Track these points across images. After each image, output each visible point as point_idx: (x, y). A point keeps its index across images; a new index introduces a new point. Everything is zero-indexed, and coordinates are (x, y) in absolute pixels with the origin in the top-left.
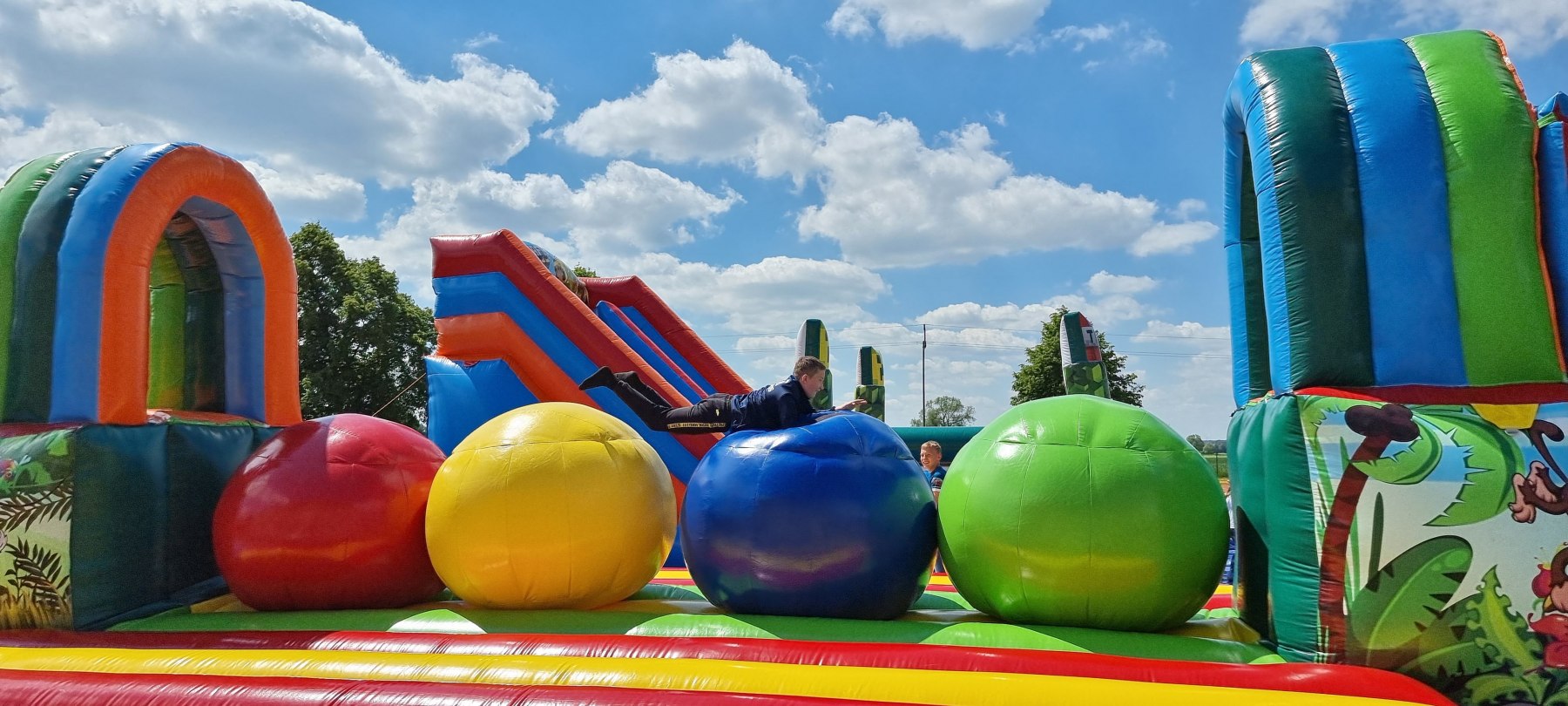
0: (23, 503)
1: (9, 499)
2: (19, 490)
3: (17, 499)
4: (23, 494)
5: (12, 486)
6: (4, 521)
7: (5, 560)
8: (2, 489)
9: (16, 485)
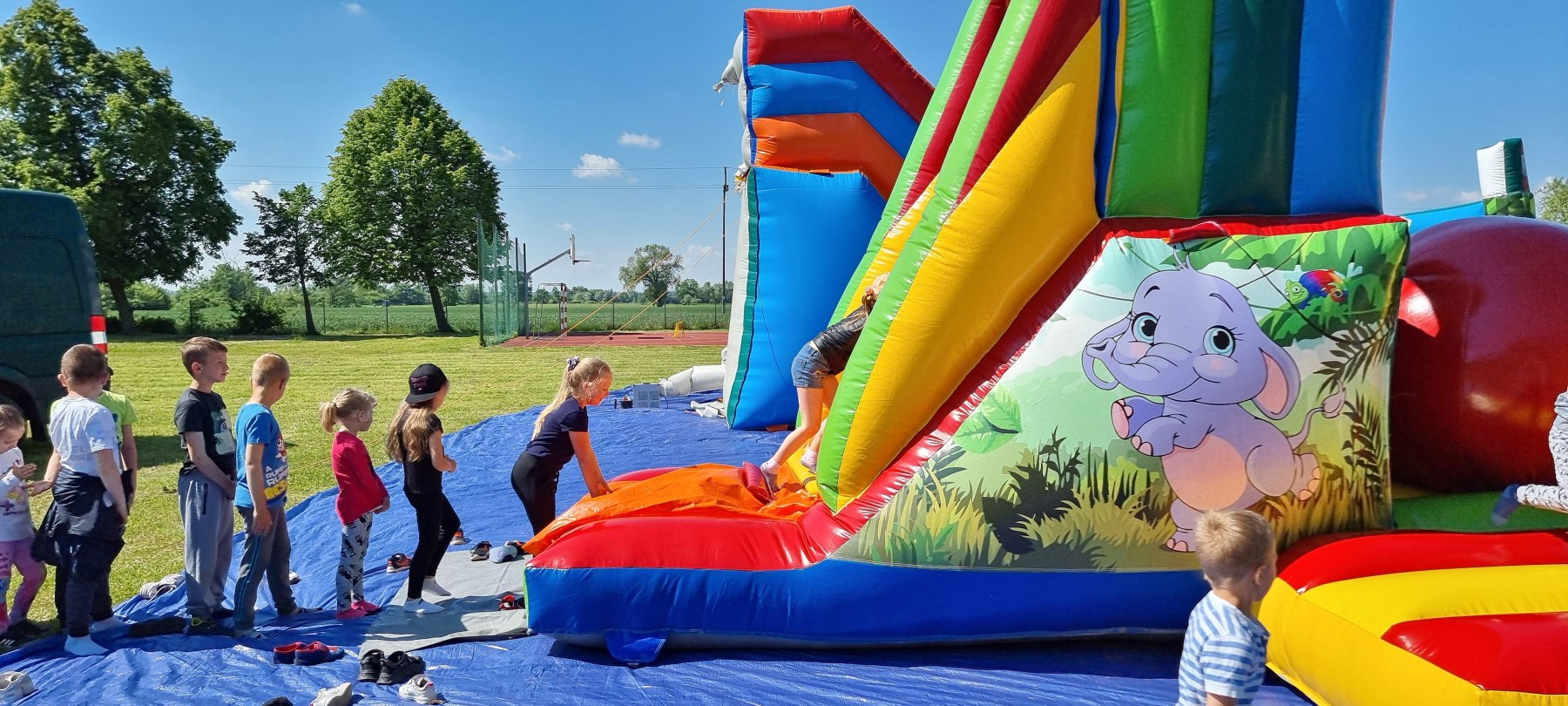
0: (1361, 339)
1: (1346, 332)
2: (1357, 317)
3: (1356, 331)
4: (1361, 325)
5: (1347, 311)
6: (1342, 366)
7: (1343, 426)
8: (1335, 316)
9: (1353, 310)
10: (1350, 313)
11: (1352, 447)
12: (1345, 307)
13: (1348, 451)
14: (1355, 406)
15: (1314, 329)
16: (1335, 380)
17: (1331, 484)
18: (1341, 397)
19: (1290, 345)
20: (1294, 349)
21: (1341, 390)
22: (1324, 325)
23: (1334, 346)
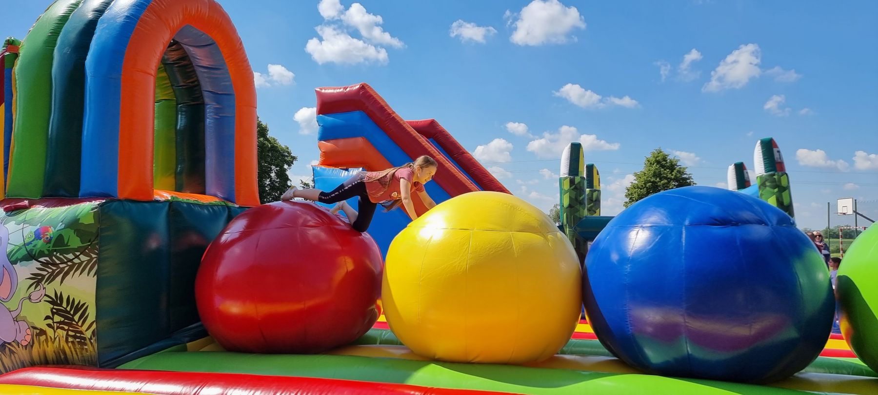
0: (58, 262)
1: (47, 259)
2: (55, 251)
3: (54, 258)
4: (58, 255)
5: (49, 247)
6: (43, 276)
7: (46, 308)
8: (42, 250)
9: (53, 247)
10: (51, 249)
11: (52, 319)
12: (49, 245)
13: (50, 321)
14: (54, 298)
15: (30, 256)
16: (38, 283)
17: (39, 338)
18: (43, 292)
19: (16, 264)
20: (17, 267)
21: (42, 288)
22: (35, 254)
23: (39, 265)
